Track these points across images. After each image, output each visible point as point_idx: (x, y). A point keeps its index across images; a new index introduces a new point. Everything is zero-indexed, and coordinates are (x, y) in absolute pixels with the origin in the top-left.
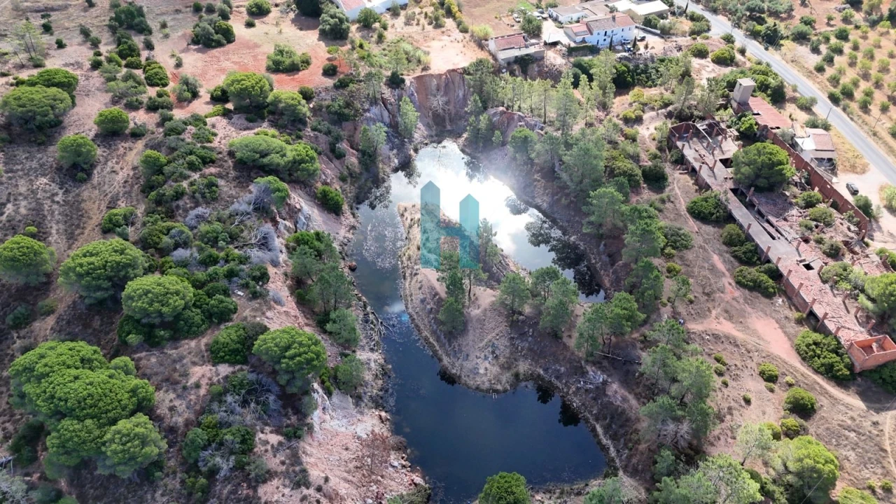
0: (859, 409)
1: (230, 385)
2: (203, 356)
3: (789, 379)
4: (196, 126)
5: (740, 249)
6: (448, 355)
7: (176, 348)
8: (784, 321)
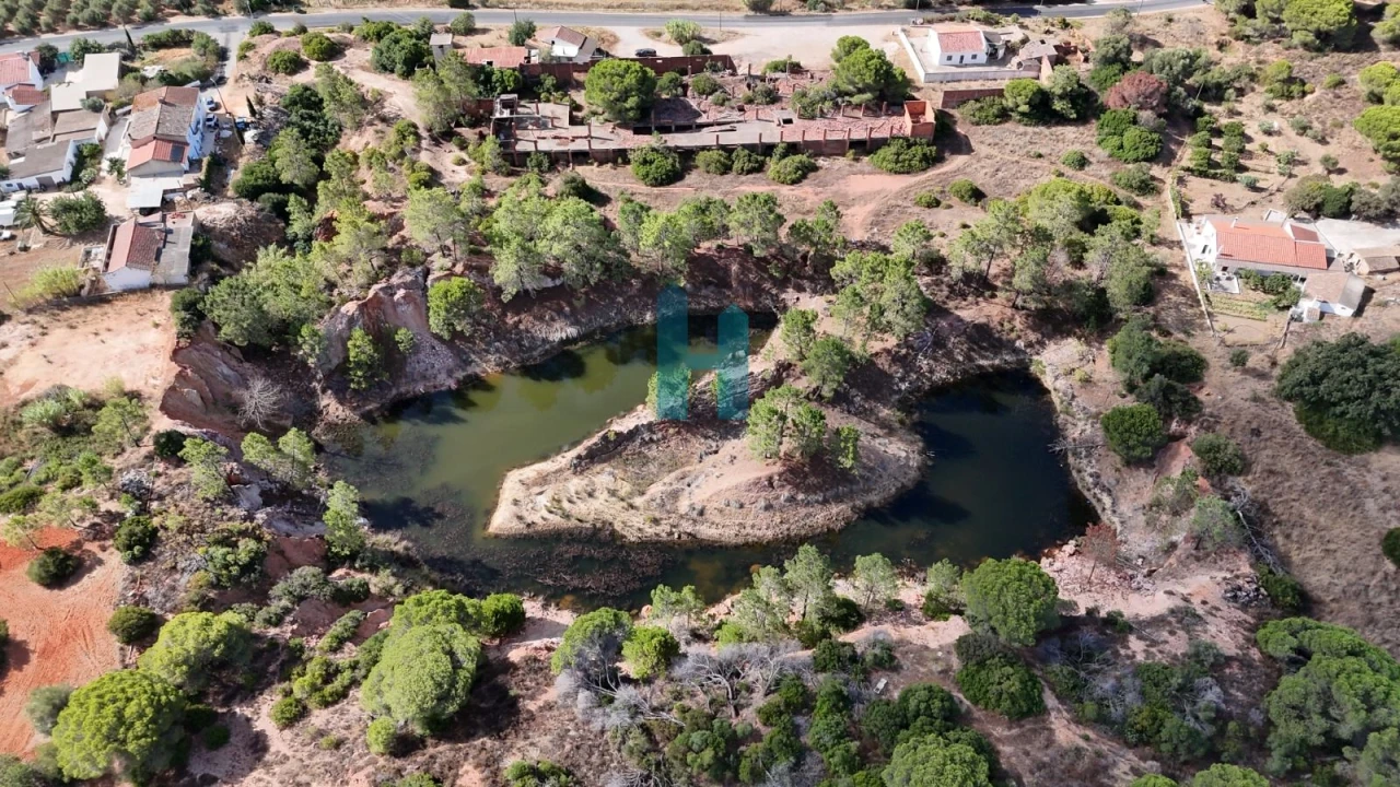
0: (970, 160)
1: (1073, 694)
3: (935, 191)
5: (740, 164)
8: (853, 170)
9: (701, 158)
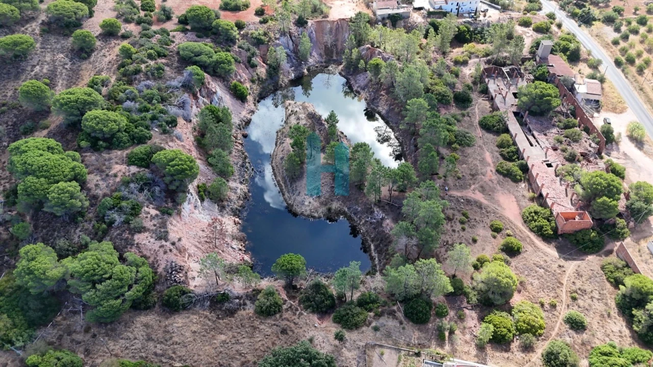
0: (553, 256)
1: (135, 178)
2: (123, 160)
3: (508, 232)
4: (162, 35)
5: (505, 150)
6: (288, 192)
7: (109, 154)
8: (520, 198)
9: (505, 136)
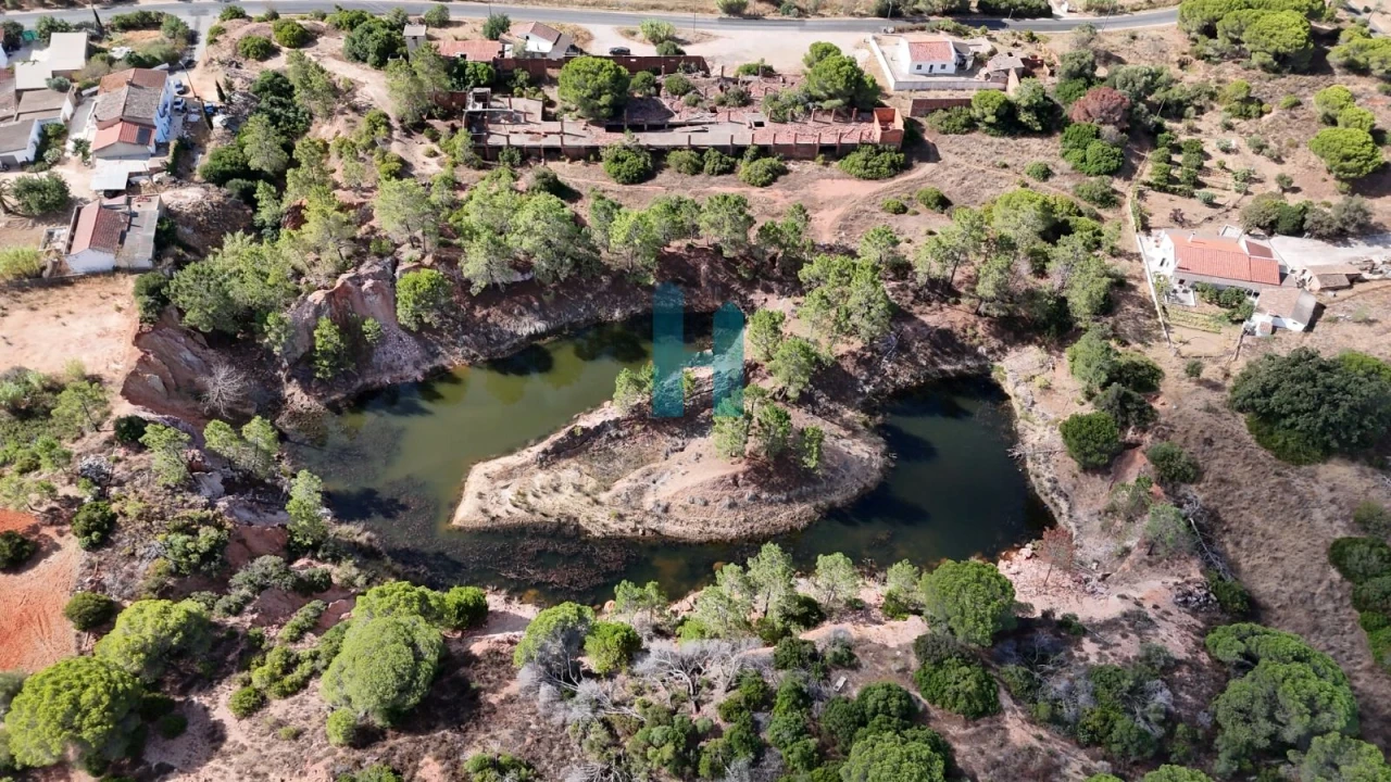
1: (1027, 694)
3: (901, 197)
5: (711, 165)
8: (824, 174)
9: (673, 157)
